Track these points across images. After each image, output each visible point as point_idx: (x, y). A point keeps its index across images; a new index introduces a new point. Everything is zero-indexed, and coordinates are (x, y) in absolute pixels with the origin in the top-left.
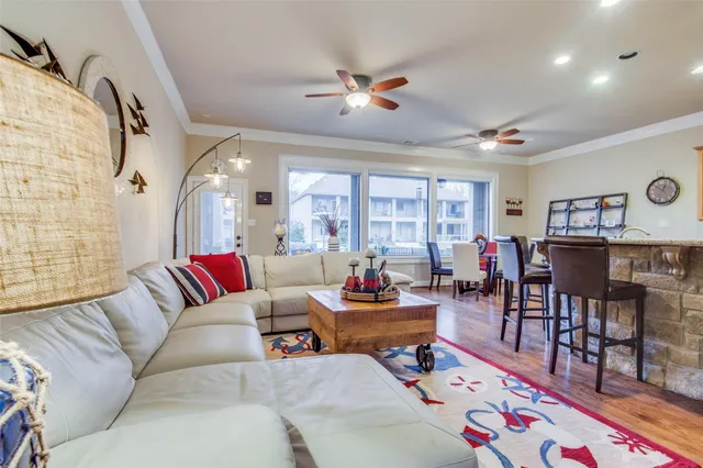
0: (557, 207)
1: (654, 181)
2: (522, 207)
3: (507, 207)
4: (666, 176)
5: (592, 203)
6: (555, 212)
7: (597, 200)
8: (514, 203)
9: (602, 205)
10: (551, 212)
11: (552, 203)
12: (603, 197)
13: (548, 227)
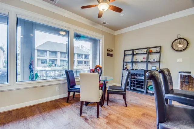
0: (127, 53)
1: (175, 40)
2: (112, 53)
3: (107, 52)
4: (182, 37)
5: (144, 51)
6: (126, 55)
7: (146, 50)
8: (110, 51)
9: (149, 52)
10: (125, 55)
11: (125, 51)
12: (150, 48)
13: (124, 62)
